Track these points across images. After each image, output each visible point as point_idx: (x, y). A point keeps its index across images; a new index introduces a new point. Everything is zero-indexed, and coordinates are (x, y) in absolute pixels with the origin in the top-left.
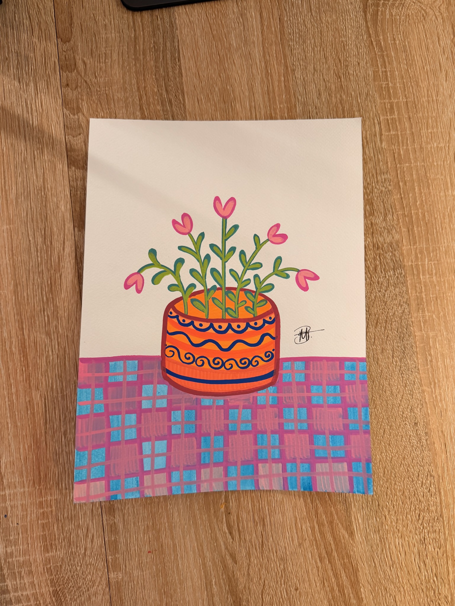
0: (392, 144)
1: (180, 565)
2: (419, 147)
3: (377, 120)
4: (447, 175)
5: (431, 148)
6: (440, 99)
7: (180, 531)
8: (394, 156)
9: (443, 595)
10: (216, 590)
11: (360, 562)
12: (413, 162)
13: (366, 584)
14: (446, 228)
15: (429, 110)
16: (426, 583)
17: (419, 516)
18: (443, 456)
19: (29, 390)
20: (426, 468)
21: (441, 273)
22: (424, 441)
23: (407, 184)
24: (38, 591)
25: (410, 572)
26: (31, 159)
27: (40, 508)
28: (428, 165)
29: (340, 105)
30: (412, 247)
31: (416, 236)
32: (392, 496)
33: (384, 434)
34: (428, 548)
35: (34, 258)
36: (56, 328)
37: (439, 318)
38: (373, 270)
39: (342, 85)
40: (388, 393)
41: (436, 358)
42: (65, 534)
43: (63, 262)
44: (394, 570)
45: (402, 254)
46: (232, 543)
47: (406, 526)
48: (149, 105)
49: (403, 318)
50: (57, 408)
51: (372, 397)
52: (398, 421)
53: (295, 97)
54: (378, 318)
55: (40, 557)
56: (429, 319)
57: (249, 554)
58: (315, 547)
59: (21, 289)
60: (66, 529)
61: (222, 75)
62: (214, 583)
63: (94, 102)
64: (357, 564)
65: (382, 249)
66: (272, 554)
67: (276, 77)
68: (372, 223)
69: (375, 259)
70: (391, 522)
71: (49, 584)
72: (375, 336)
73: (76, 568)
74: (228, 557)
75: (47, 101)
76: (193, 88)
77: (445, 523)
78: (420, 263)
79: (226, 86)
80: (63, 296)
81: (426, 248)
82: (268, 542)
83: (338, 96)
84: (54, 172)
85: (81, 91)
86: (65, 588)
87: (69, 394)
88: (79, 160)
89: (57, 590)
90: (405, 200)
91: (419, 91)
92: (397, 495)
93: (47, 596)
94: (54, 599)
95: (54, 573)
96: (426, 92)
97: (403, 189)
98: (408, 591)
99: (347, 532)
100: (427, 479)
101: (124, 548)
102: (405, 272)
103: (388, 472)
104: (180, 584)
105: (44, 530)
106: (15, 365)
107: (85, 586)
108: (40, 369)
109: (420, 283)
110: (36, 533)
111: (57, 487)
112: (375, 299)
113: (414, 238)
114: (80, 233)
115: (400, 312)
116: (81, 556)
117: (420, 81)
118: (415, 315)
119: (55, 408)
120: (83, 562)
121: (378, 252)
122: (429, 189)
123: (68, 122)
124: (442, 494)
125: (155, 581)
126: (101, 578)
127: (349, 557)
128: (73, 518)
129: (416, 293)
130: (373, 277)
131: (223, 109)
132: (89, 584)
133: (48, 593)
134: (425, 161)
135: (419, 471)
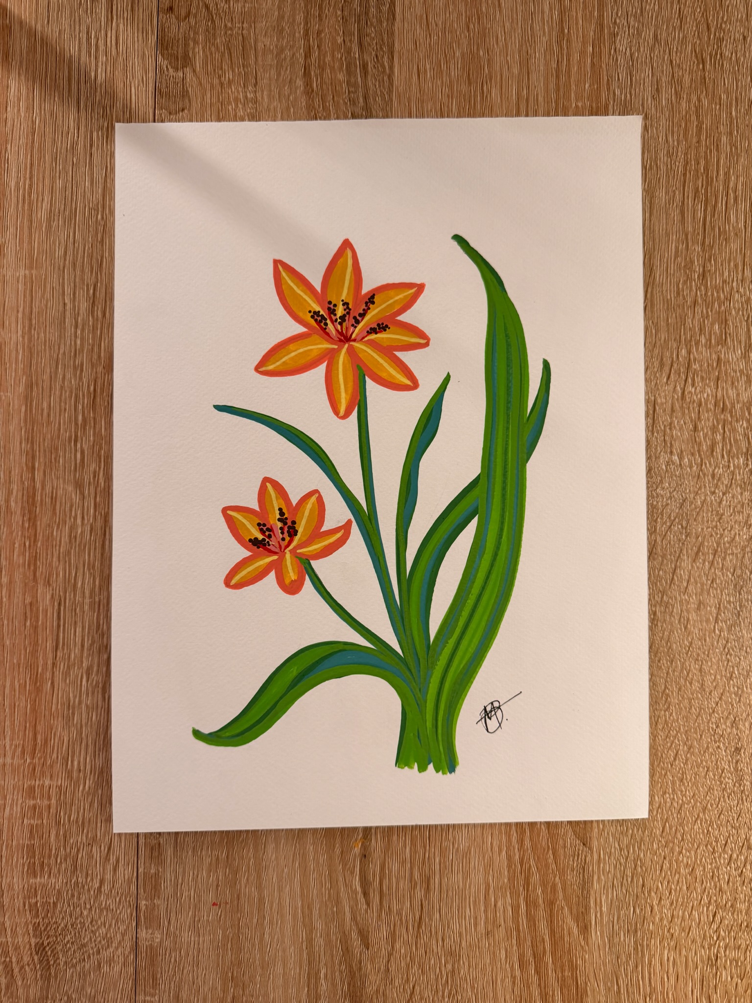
1: (267, 936)
7: (275, 876)
10: (324, 987)
11: (592, 980)
17: (714, 916)
19: (31, 584)
24: (10, 940)
26: (85, 146)
27: (30, 797)
29: (694, 118)
32: (671, 873)
33: (675, 759)
34: (721, 974)
35: (69, 339)
36: (94, 477)
38: (707, 450)
40: (696, 685)
42: (68, 850)
46: (366, 911)
48: (322, 68)
50: (79, 624)
51: (665, 689)
52: (706, 739)
53: (608, 89)
54: (702, 544)
55: (20, 883)
57: (393, 937)
58: (514, 942)
59: (38, 394)
60: (71, 841)
61: (472, 26)
62: (322, 976)
64: (586, 983)
65: (731, 412)
66: (434, 942)
67: (576, 45)
68: (719, 359)
69: (714, 429)
70: (661, 919)
71: (31, 932)
72: (689, 577)
73: (82, 913)
74: (354, 935)
75: (127, 35)
76: (411, 46)
82: (431, 919)
83: (694, 98)
85: (196, 23)
86: (58, 943)
89: (43, 944)
92: (679, 873)
93: (25, 952)
94: (36, 958)
95: (42, 914)
99: (578, 925)
101: (170, 890)
103: (671, 828)
105: (32, 836)
106: (11, 533)
108: (57, 548)
110: (18, 840)
111: (64, 766)
112: (702, 505)
116: (92, 893)
119: (75, 623)
120: (94, 902)
121: (722, 416)
123: (164, 82)
125: (218, 955)
126: (123, 935)
127: (573, 968)
128: (86, 824)
130: (706, 464)
131: (465, 96)
132: (100, 942)
133: (28, 947)
135: (729, 836)
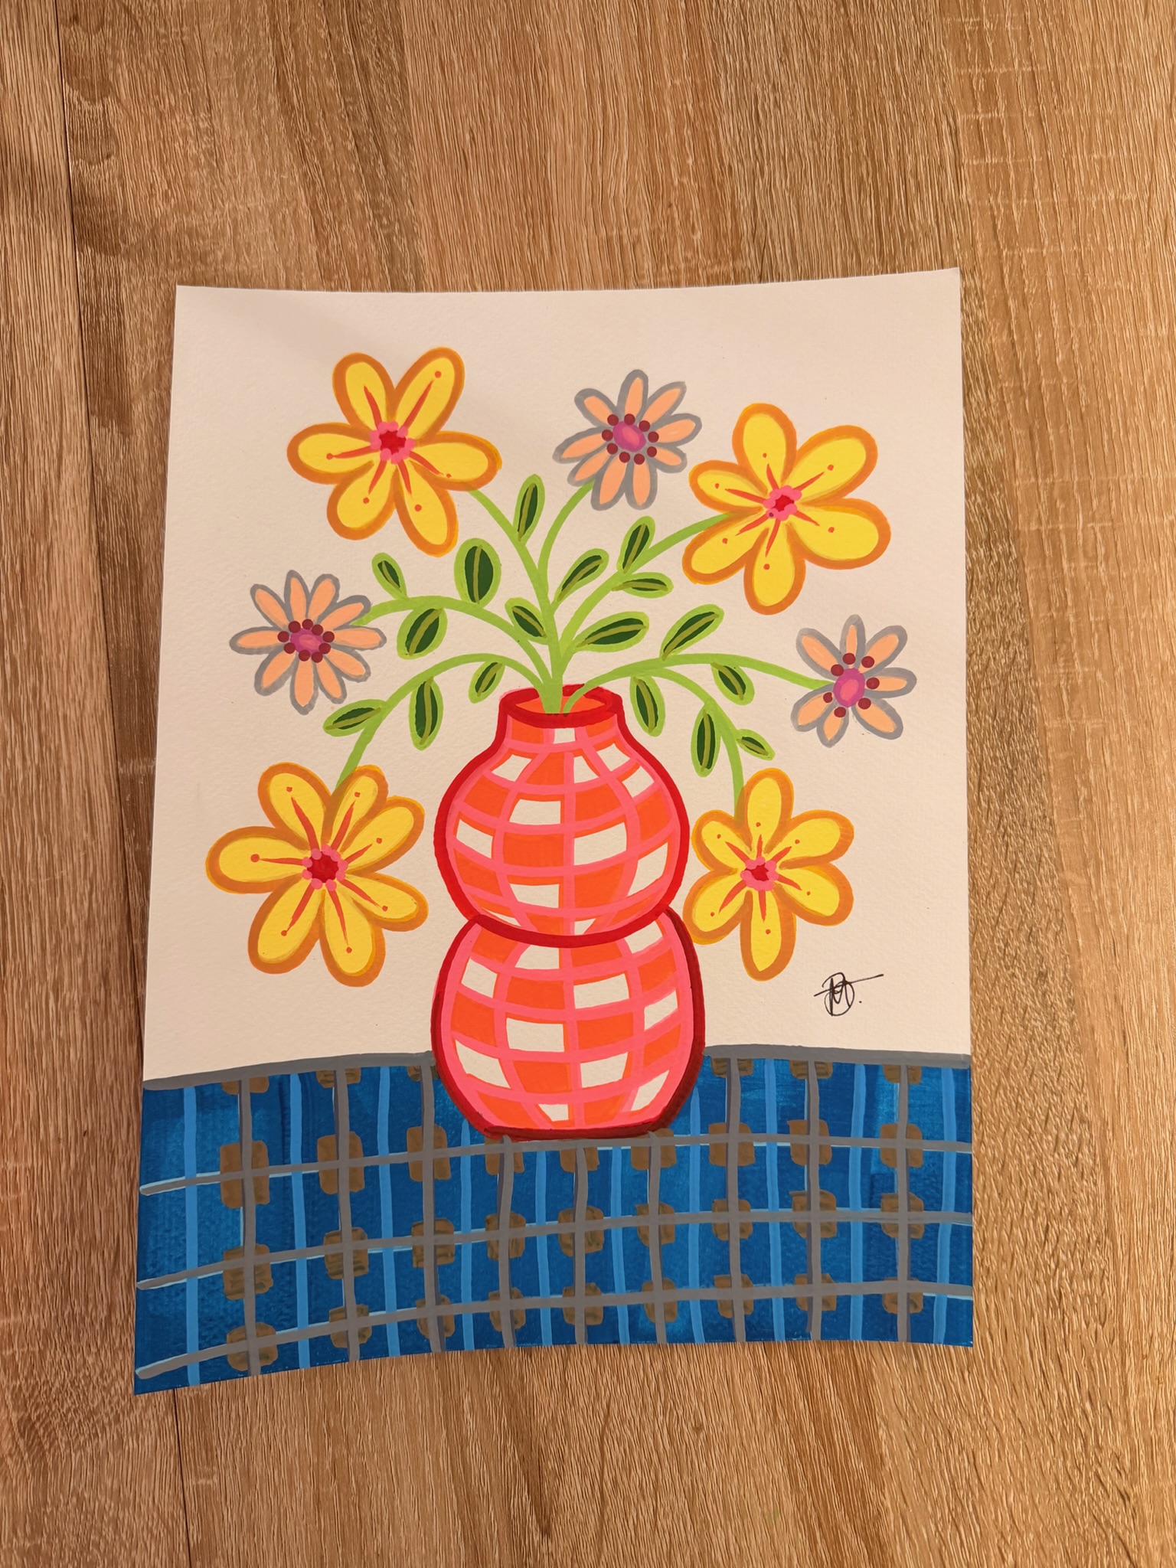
0: (990, 191)
2: (1066, 200)
3: (948, 123)
4: (1145, 281)
5: (1099, 204)
6: (1127, 66)
8: (995, 226)
9: (1110, 1452)
12: (1047, 242)
13: (894, 1418)
14: (1137, 429)
15: (1096, 98)
16: (1063, 1417)
18: (1118, 1066)
20: (1067, 1098)
21: (1120, 554)
22: (1065, 1024)
23: (1030, 304)
25: (1018, 1387)
28: (1089, 252)
30: (1040, 480)
31: (1051, 452)
37: (1113, 681)
39: (850, 25)
41: (1102, 793)
43: (56, 511)
44: (974, 1381)
45: (1011, 500)
47: (1009, 1260)
49: (1011, 679)
56: (1085, 682)
63: (149, 66)
77: (1119, 1252)
78: (1061, 527)
79: (523, 24)
80: (54, 605)
81: (1078, 483)
84: (36, 263)
87: (70, 877)
88: (105, 229)
90: (1022, 349)
91: (1068, 43)
96: (1087, 46)
97: (1016, 318)
98: (1010, 1440)
100: (1071, 1130)
102: (1018, 551)
104: (373, 1408)
107: (109, 1408)
109: (1061, 582)
113: (1047, 454)
114: (103, 430)
115: (1003, 661)
117: (1071, 15)
118: (1047, 670)
122: (1090, 320)
124: (1113, 1171)
129: (1050, 609)
134: (1082, 241)
